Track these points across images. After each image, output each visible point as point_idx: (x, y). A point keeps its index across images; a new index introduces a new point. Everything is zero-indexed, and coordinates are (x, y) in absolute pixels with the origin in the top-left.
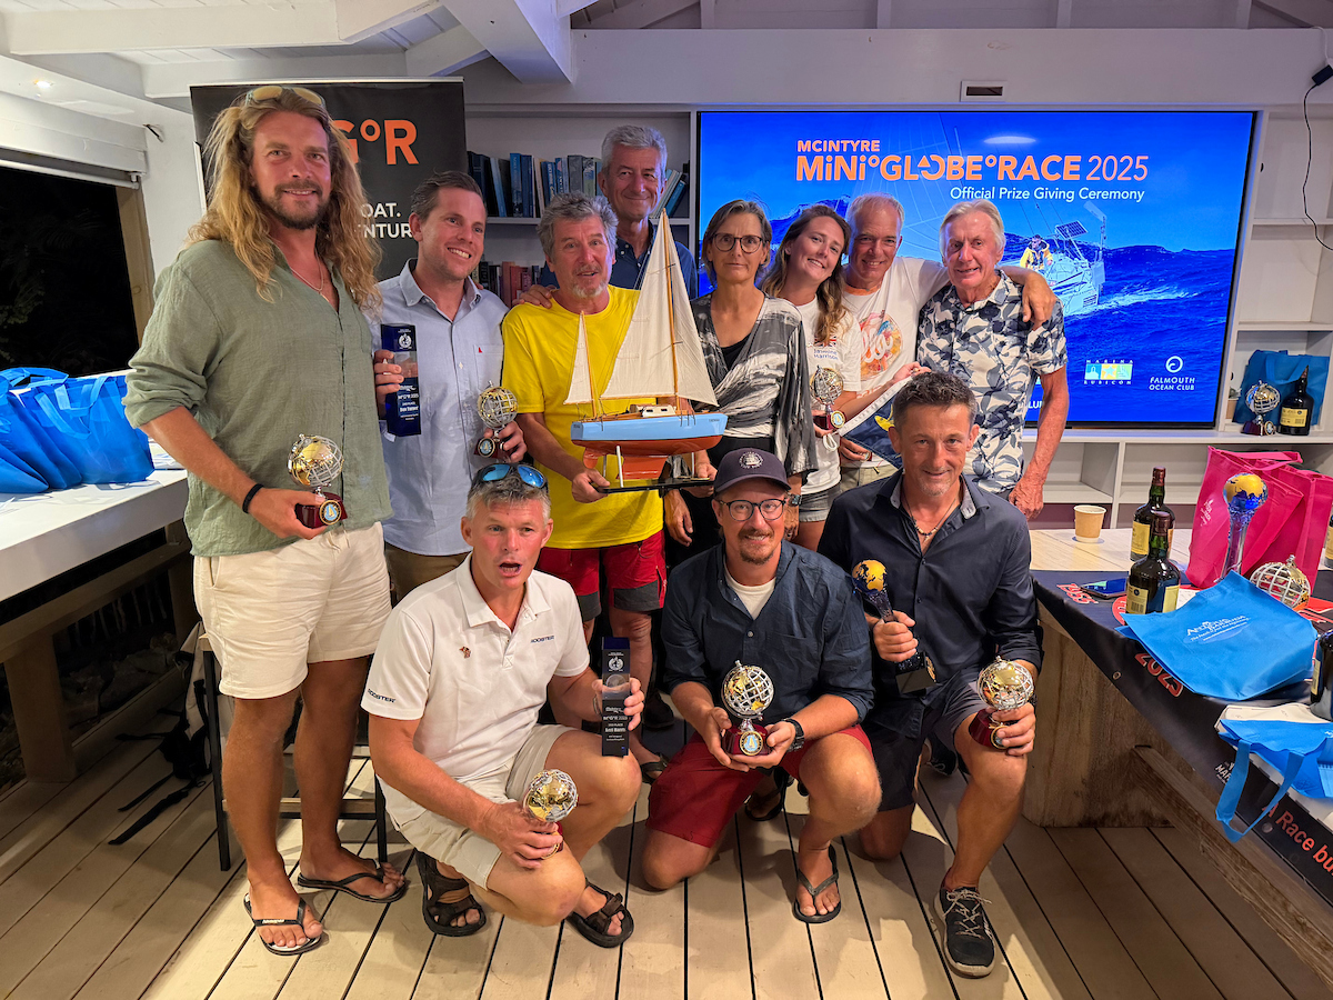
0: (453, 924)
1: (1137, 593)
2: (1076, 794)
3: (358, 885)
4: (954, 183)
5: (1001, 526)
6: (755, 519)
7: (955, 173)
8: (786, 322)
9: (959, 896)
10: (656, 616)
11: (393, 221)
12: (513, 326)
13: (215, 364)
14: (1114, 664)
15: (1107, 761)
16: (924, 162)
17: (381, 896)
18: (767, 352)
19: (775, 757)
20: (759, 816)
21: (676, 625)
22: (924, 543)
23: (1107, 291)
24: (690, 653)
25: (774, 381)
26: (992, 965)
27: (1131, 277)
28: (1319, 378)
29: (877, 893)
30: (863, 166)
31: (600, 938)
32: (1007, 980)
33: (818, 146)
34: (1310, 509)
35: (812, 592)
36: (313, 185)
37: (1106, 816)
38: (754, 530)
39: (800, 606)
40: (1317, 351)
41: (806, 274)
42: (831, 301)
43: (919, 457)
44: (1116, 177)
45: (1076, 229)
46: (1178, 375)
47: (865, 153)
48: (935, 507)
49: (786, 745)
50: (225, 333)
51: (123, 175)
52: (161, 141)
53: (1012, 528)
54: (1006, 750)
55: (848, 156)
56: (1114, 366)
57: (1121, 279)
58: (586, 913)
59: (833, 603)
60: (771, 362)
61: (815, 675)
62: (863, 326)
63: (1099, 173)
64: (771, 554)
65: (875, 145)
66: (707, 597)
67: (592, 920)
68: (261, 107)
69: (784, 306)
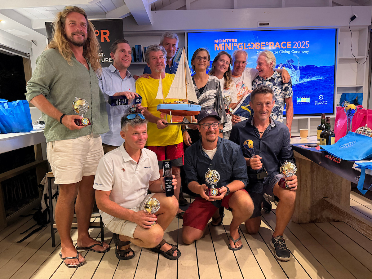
0: (125, 256)
1: (323, 140)
2: (307, 213)
3: (95, 248)
4: (258, 50)
5: (282, 129)
6: (211, 128)
7: (258, 47)
8: (216, 81)
9: (278, 238)
10: (181, 168)
11: (103, 58)
12: (138, 83)
13: (53, 84)
14: (319, 160)
15: (315, 202)
16: (249, 45)
17: (102, 250)
18: (211, 89)
19: (222, 196)
20: (215, 225)
21: (188, 165)
22: (261, 135)
23: (301, 78)
24: (193, 173)
25: (214, 97)
26: (290, 257)
27: (308, 74)
28: (360, 99)
29: (252, 242)
30: (232, 46)
31: (171, 257)
32: (295, 261)
33: (220, 41)
34: (367, 118)
35: (228, 150)
36: (83, 33)
37: (317, 219)
38: (211, 132)
39: (225, 154)
40: (359, 92)
41: (220, 71)
42: (228, 78)
43: (258, 109)
44: (301, 46)
45: (291, 61)
46: (322, 100)
47: (233, 42)
48: (263, 125)
49: (225, 193)
50: (56, 75)
51: (25, 54)
52: (36, 45)
53: (285, 130)
54: (289, 189)
55: (228, 43)
56: (305, 98)
57: (305, 74)
58: (166, 250)
59: (235, 153)
60: (212, 92)
61: (231, 175)
62: (237, 86)
63: (296, 46)
64: (216, 139)
65: (236, 40)
66: (197, 155)
67: (168, 252)
68: (68, 10)
69: (214, 77)
